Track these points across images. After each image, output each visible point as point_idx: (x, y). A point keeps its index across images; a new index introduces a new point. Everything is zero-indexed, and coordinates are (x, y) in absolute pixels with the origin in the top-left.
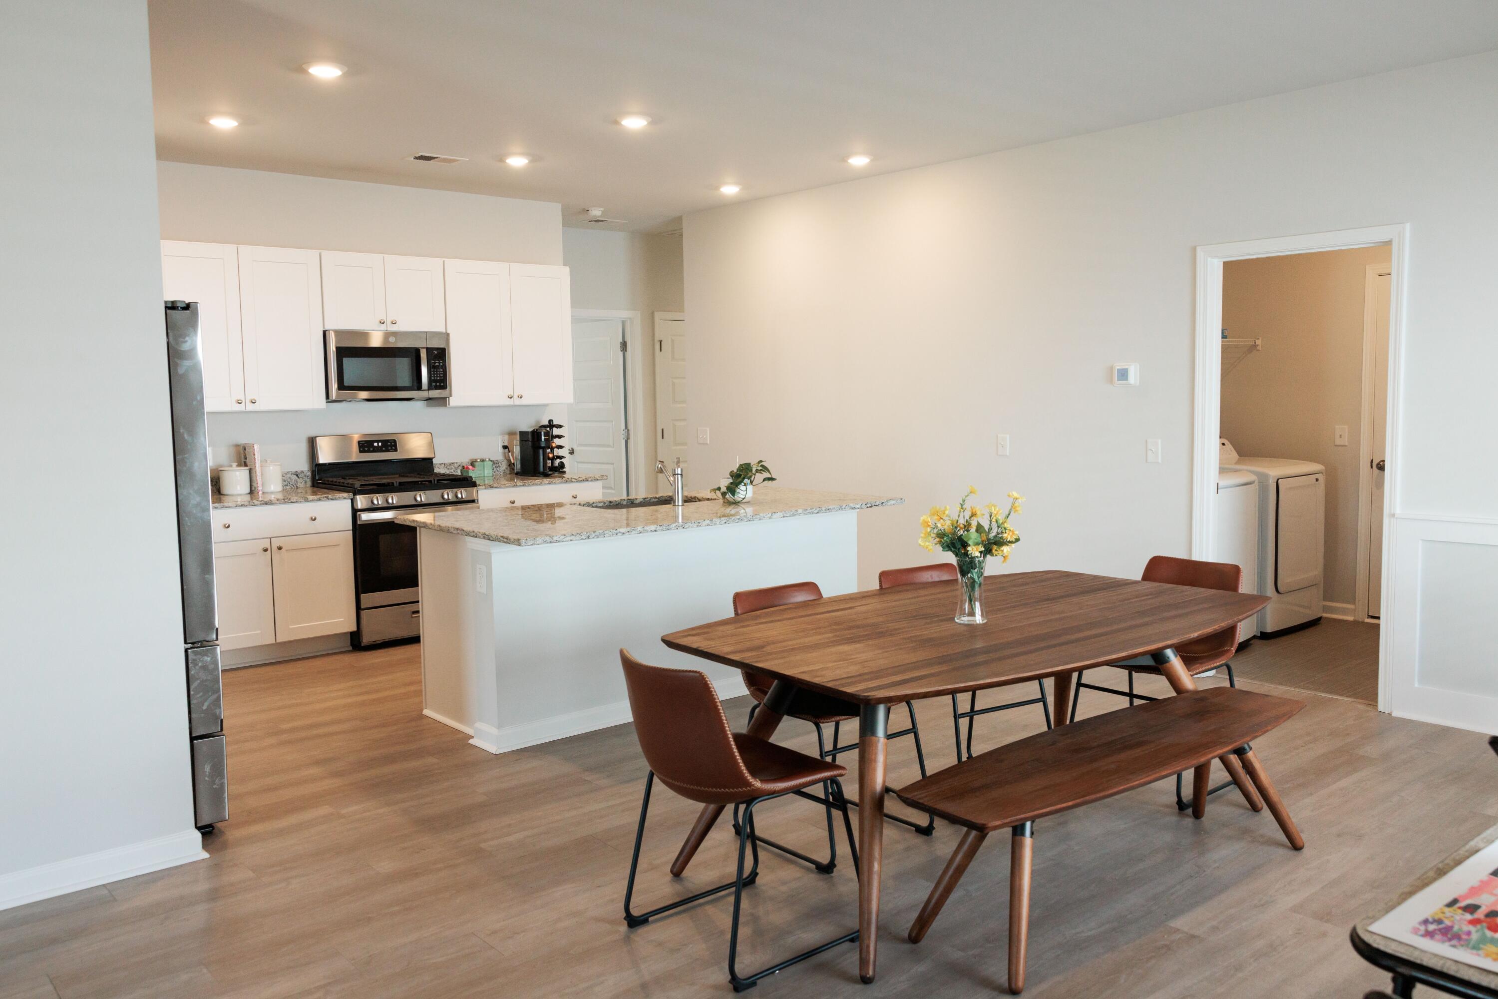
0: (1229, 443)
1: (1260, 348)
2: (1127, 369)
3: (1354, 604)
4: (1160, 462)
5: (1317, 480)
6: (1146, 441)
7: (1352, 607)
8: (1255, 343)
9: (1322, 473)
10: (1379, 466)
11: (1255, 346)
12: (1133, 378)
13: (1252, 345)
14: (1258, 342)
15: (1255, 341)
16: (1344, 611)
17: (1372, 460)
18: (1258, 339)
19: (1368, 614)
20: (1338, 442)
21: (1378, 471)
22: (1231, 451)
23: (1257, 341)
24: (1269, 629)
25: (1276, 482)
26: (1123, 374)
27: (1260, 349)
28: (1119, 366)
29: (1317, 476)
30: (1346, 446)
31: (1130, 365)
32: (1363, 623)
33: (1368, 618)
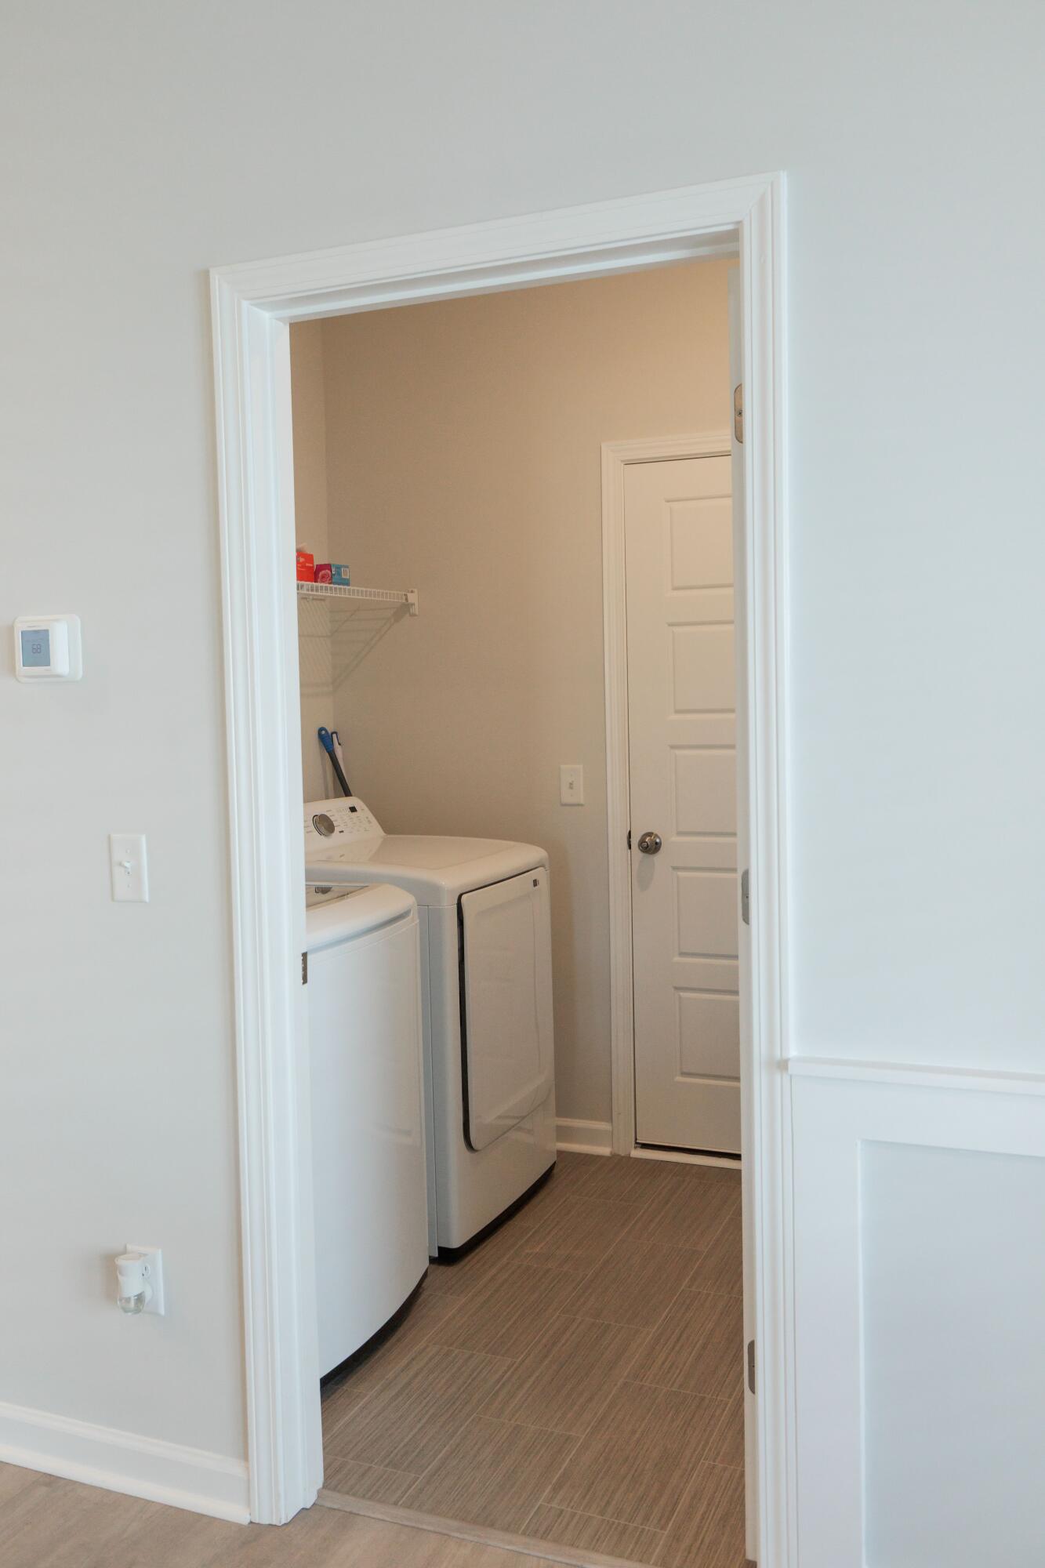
0: (366, 809)
1: (415, 610)
2: (46, 631)
3: (610, 1120)
4: (147, 898)
5: (535, 883)
6: (109, 837)
7: (603, 1126)
8: (407, 599)
9: (543, 866)
10: (645, 845)
11: (405, 608)
12: (64, 656)
13: (403, 604)
14: (413, 598)
15: (406, 595)
16: (592, 1137)
17: (630, 832)
18: (412, 592)
19: (636, 1139)
20: (567, 797)
21: (641, 854)
22: (369, 822)
23: (409, 595)
24: (456, 1242)
25: (456, 902)
26: (37, 648)
27: (417, 613)
28: (27, 622)
29: (533, 875)
30: (582, 805)
31: (57, 620)
32: (629, 1158)
33: (635, 1148)
